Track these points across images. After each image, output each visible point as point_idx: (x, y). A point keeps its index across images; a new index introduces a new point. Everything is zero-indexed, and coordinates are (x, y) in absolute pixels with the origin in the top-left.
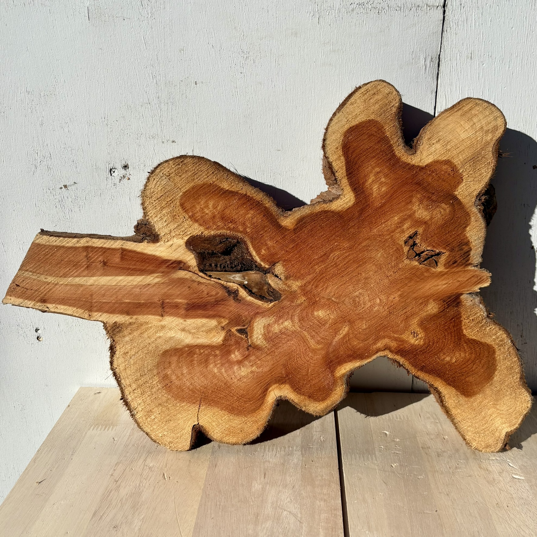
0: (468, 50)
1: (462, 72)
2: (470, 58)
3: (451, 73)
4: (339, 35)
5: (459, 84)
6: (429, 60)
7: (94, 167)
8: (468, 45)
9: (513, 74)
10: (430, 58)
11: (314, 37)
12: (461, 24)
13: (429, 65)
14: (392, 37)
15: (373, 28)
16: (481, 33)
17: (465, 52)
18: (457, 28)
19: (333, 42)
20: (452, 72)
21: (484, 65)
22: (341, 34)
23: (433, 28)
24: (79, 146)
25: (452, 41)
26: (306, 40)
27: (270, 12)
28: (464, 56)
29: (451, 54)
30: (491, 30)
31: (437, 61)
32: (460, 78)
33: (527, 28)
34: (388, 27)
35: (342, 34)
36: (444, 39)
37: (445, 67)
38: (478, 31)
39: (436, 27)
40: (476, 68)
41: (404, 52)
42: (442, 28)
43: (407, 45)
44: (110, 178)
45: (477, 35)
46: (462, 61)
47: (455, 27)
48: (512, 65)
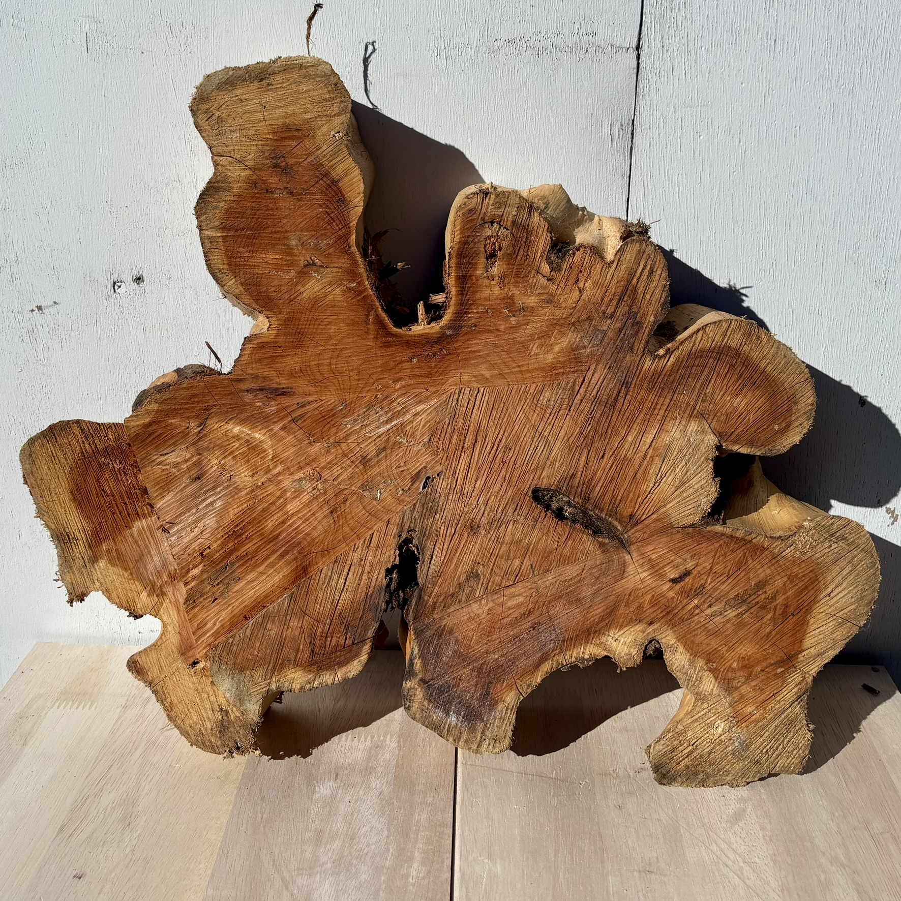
0: (677, 114)
5: (664, 165)
7: (88, 279)
12: (664, 75)
20: (653, 146)
21: (701, 137)
24: (64, 245)
28: (670, 123)
32: (665, 155)
33: (764, 85)
34: (553, 76)
39: (627, 79)
44: (113, 296)
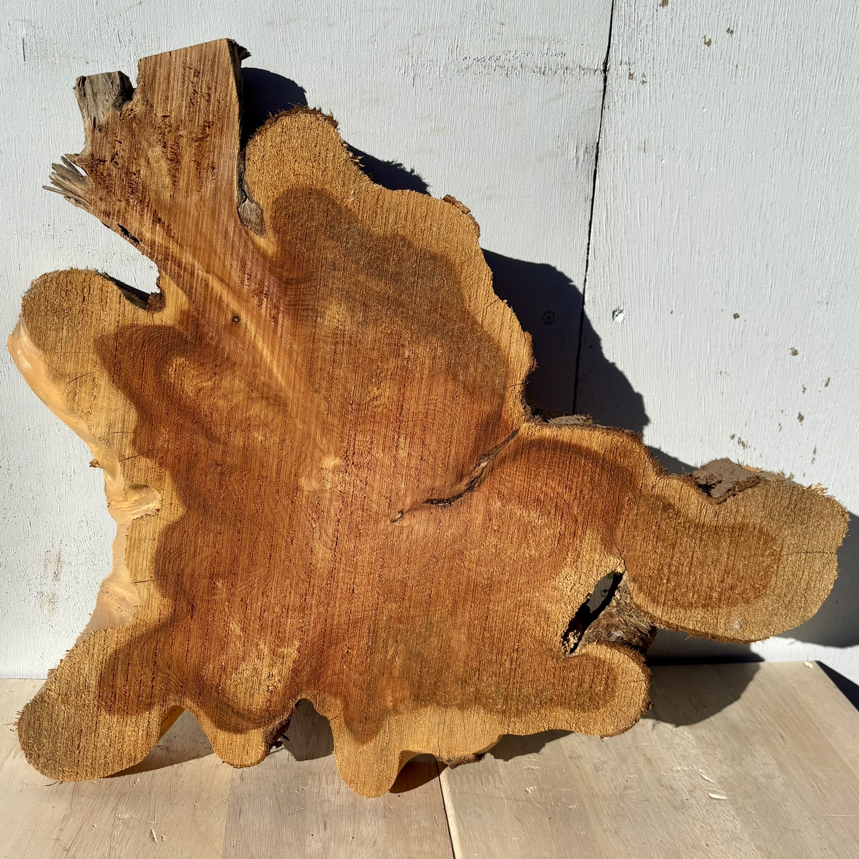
1: (632, 171)
2: (643, 149)
3: (615, 170)
4: (445, 105)
6: (583, 150)
8: (640, 131)
9: (704, 176)
10: (584, 146)
11: (405, 107)
13: (582, 157)
14: (528, 112)
15: (498, 97)
16: (659, 113)
17: (635, 141)
18: (624, 104)
19: (435, 117)
22: (448, 104)
23: (588, 103)
25: (617, 123)
26: (393, 110)
27: (335, 64)
29: (615, 143)
30: (674, 110)
31: (595, 151)
35: (450, 104)
36: (606, 120)
37: (607, 162)
38: (655, 111)
40: (651, 165)
41: (544, 136)
42: (601, 102)
43: (550, 125)
45: (653, 116)
46: (631, 153)
47: (620, 102)
48: (704, 163)
